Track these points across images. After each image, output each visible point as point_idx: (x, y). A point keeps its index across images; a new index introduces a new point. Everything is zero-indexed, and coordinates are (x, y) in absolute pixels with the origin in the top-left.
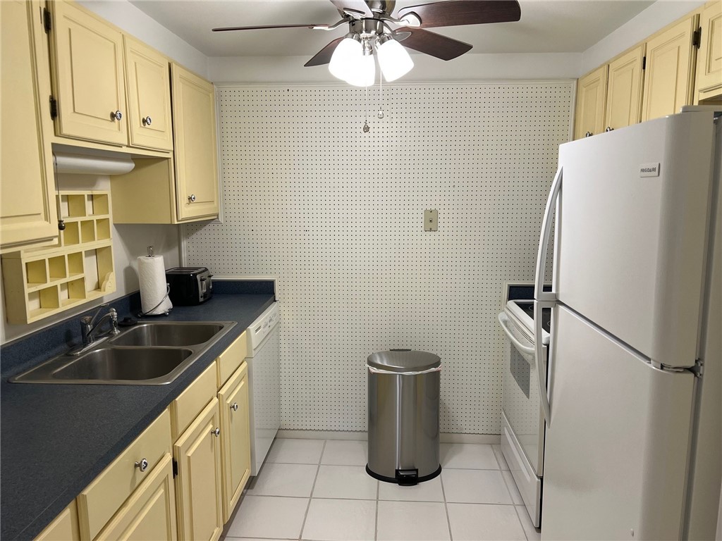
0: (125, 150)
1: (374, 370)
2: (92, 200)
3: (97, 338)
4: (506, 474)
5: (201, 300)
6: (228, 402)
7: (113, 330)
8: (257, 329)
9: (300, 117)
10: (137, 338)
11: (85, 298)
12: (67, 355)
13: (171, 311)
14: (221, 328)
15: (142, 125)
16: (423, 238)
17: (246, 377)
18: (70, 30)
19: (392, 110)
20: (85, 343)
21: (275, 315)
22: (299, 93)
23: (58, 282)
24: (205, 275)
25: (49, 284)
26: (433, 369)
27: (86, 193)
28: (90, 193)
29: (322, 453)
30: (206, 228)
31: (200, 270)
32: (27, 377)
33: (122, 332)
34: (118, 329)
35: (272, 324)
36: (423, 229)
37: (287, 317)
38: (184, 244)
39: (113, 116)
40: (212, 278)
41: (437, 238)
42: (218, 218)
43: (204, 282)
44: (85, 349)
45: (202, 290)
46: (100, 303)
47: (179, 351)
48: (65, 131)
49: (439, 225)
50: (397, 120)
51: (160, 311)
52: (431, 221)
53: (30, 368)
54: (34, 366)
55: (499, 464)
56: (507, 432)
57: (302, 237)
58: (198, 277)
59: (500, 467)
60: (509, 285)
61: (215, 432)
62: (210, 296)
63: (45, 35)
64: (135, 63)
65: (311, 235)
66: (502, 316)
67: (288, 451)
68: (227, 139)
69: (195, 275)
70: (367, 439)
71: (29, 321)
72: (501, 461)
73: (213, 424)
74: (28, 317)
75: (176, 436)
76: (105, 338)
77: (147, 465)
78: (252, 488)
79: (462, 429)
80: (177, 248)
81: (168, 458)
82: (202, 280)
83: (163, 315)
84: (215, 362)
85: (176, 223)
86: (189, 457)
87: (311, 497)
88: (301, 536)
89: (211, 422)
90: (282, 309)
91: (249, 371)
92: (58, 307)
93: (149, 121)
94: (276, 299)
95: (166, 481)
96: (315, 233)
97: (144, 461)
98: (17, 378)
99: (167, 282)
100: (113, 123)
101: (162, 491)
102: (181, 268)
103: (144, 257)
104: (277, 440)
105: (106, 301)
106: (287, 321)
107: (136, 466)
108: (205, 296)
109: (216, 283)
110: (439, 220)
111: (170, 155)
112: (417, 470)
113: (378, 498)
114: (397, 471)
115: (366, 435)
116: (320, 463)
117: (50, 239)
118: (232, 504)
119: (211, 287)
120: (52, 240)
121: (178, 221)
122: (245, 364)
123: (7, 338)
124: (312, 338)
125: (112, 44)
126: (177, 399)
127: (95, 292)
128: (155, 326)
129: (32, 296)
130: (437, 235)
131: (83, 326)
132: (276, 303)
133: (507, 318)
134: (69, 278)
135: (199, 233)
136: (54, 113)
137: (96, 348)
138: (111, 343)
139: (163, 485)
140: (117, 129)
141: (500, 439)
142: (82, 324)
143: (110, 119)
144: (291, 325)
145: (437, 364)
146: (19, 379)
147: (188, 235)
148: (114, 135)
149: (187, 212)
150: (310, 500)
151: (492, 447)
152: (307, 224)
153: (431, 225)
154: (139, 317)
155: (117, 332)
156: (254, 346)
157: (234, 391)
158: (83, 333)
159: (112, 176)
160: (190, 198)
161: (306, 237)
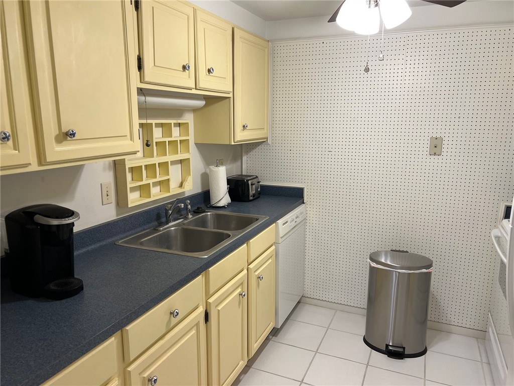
0: (194, 92)
1: (374, 265)
2: (180, 126)
3: (175, 220)
4: (486, 366)
5: (251, 198)
6: (257, 273)
7: (188, 215)
8: (285, 224)
9: (331, 63)
10: (203, 222)
11: (169, 192)
12: (155, 229)
13: (229, 205)
14: (257, 220)
15: (208, 74)
16: (428, 160)
17: (274, 257)
18: (153, 7)
19: (407, 54)
20: (167, 223)
21: (301, 213)
22: (332, 45)
23: (151, 181)
24: (255, 181)
25: (144, 182)
26: (424, 270)
27: (173, 122)
28: (175, 121)
29: (332, 320)
30: (259, 147)
31: (252, 178)
32: (126, 242)
33: (193, 216)
34: (191, 214)
35: (298, 220)
36: (428, 153)
37: (311, 215)
38: (244, 158)
39: (184, 68)
40: (260, 183)
41: (440, 161)
42: (267, 141)
43: (254, 186)
44: (166, 227)
45: (252, 191)
46: (182, 196)
47: (222, 234)
48: (147, 79)
49: (443, 150)
50: (411, 62)
51: (221, 204)
52: (436, 147)
53: (131, 235)
54: (133, 235)
55: (481, 356)
56: (491, 331)
57: (327, 156)
58: (250, 182)
59: (481, 360)
60: (506, 205)
61: (242, 294)
62: (258, 196)
63: (135, 13)
64: (204, 29)
65: (333, 155)
66: (495, 232)
67: (307, 314)
68: (277, 82)
69: (248, 181)
70: (366, 314)
71: (130, 206)
72: (484, 355)
73: (242, 289)
74: (129, 203)
75: (208, 295)
76: (182, 220)
77: (178, 313)
78: (276, 336)
79: (450, 321)
80: (240, 161)
81: (201, 310)
82: (252, 185)
83: (223, 207)
84: (245, 245)
85: (233, 143)
86: (219, 310)
87: (316, 352)
88: (303, 380)
89: (241, 287)
90: (308, 209)
91: (277, 253)
92: (150, 197)
93: (212, 71)
94: (305, 202)
95: (197, 325)
96: (337, 153)
97: (176, 311)
98: (120, 242)
99: (228, 185)
100: (184, 72)
101: (193, 332)
102: (242, 175)
103: (213, 167)
104: (300, 304)
105: (187, 195)
106: (311, 219)
107: (171, 313)
108: (254, 195)
109: (263, 187)
110: (443, 146)
111: (231, 95)
112: (404, 348)
113: (368, 363)
114: (387, 346)
115: (365, 312)
116: (329, 327)
117: (135, 153)
118: (255, 346)
119: (259, 190)
120: (136, 153)
121: (234, 142)
122: (273, 247)
123: (117, 215)
124: (330, 233)
125: (187, 17)
126: (210, 269)
127: (179, 188)
128: (216, 214)
129: (133, 189)
130: (440, 159)
131: (167, 211)
132: (303, 205)
133: (499, 235)
134: (158, 179)
135: (254, 151)
136: (140, 67)
137: (172, 226)
138: (184, 224)
139: (195, 327)
140: (188, 77)
141: (485, 336)
142: (166, 209)
143: (182, 70)
144: (314, 222)
145: (430, 266)
146: (121, 243)
147: (247, 152)
148: (185, 81)
149: (241, 136)
150: (316, 354)
151: (477, 340)
152: (330, 146)
153: (436, 150)
154: (208, 208)
155: (190, 216)
156: (281, 235)
157: (263, 266)
158: (166, 216)
159: (195, 110)
160: (244, 126)
161: (330, 157)
